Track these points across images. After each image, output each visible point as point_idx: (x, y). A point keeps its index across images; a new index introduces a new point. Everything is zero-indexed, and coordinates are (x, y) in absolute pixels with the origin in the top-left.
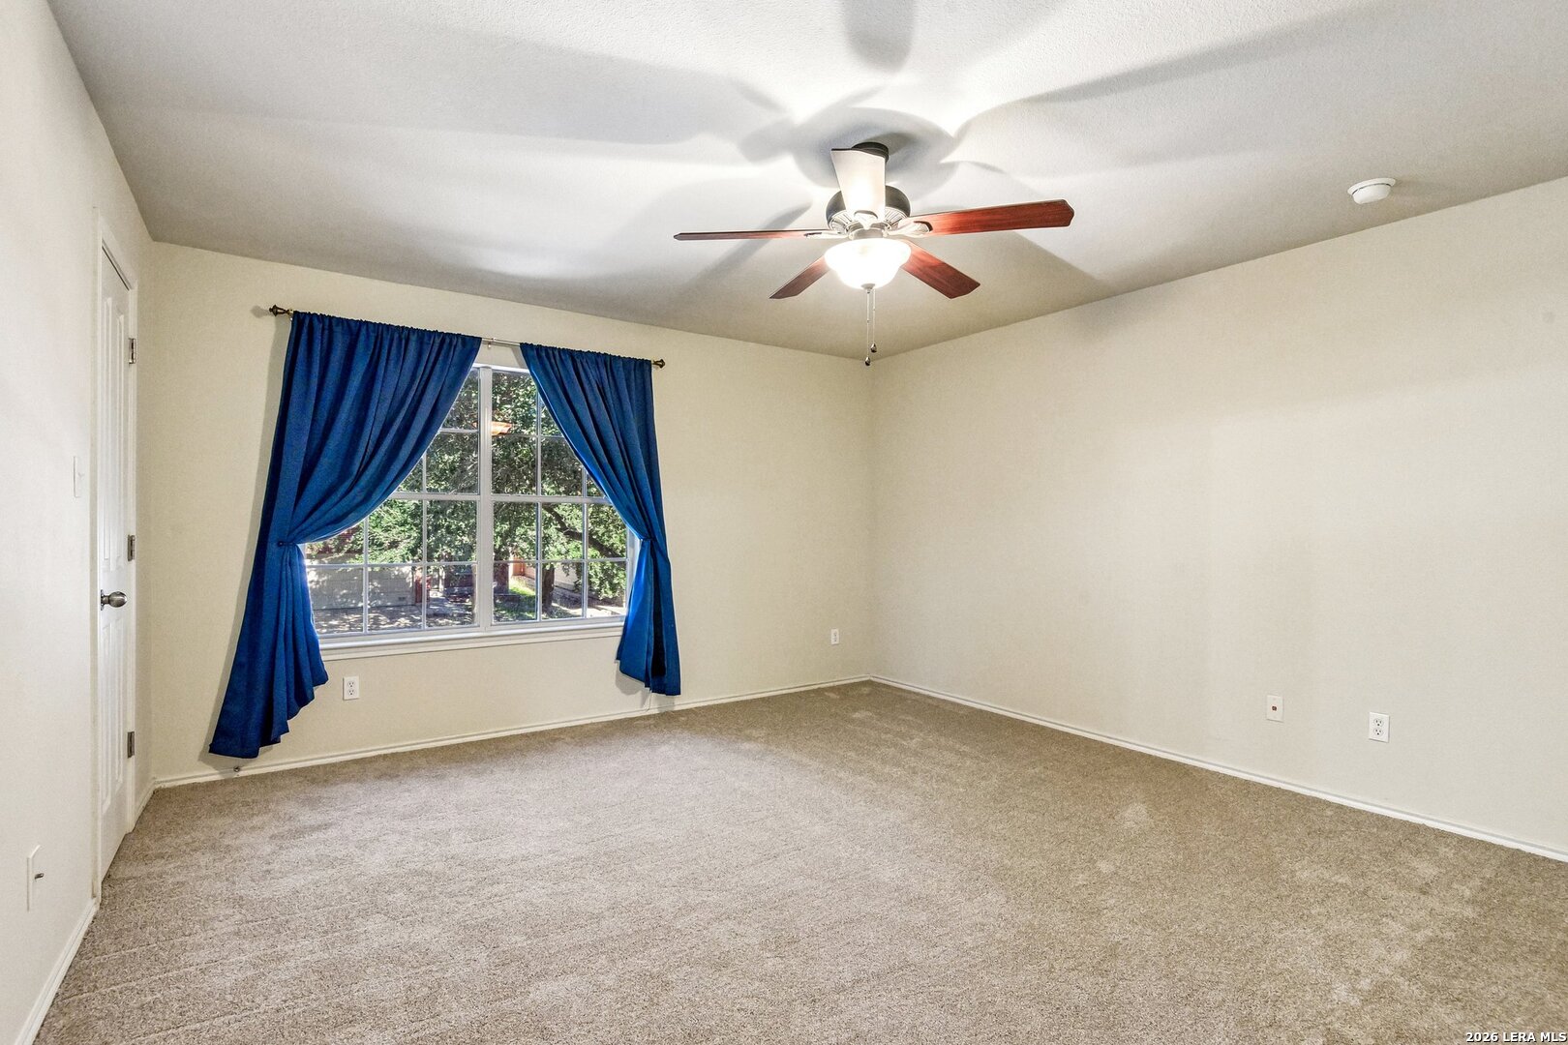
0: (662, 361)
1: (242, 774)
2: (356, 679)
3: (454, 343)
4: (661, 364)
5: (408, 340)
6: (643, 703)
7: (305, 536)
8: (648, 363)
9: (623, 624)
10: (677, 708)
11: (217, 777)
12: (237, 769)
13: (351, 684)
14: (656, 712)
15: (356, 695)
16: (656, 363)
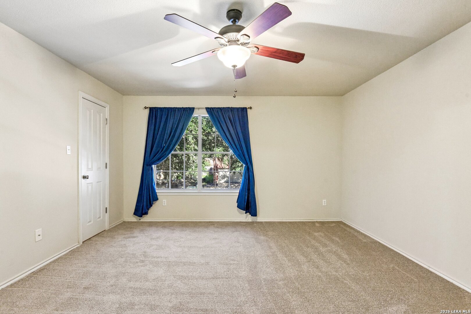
0: (251, 107)
1: (141, 221)
2: (165, 201)
3: (187, 110)
4: (251, 108)
5: (175, 111)
6: (246, 218)
7: (153, 163)
8: (246, 108)
9: (239, 192)
10: (258, 221)
11: (136, 221)
12: (140, 219)
13: (164, 202)
14: (251, 221)
15: (165, 205)
16: (249, 108)
